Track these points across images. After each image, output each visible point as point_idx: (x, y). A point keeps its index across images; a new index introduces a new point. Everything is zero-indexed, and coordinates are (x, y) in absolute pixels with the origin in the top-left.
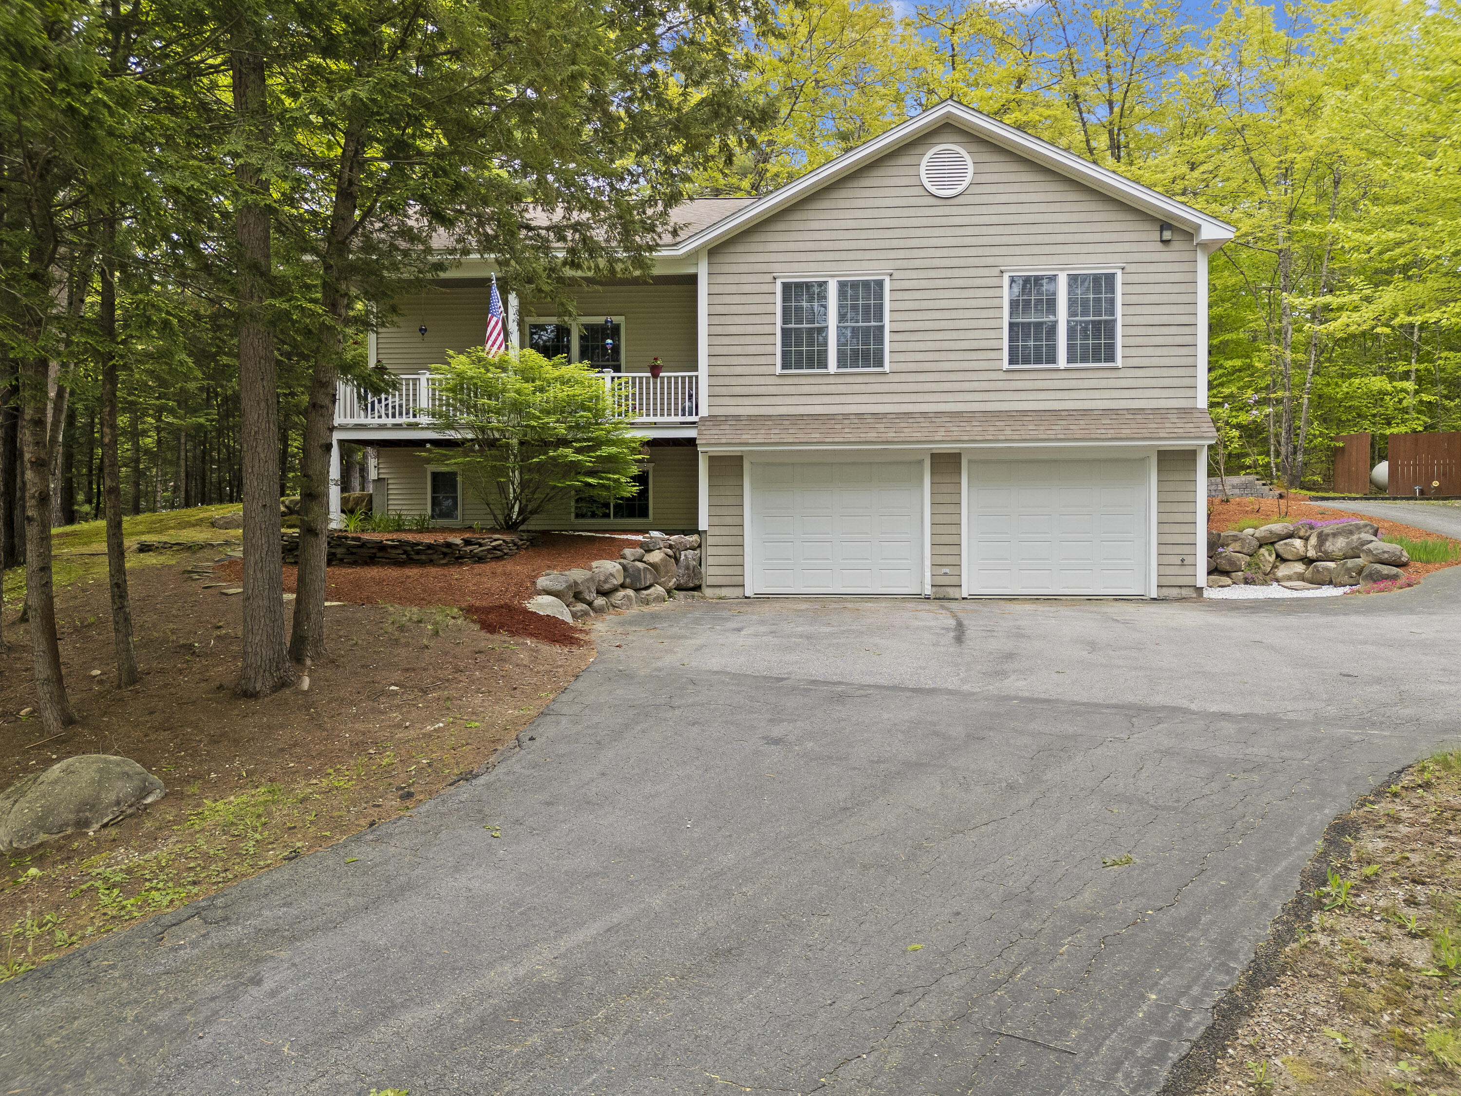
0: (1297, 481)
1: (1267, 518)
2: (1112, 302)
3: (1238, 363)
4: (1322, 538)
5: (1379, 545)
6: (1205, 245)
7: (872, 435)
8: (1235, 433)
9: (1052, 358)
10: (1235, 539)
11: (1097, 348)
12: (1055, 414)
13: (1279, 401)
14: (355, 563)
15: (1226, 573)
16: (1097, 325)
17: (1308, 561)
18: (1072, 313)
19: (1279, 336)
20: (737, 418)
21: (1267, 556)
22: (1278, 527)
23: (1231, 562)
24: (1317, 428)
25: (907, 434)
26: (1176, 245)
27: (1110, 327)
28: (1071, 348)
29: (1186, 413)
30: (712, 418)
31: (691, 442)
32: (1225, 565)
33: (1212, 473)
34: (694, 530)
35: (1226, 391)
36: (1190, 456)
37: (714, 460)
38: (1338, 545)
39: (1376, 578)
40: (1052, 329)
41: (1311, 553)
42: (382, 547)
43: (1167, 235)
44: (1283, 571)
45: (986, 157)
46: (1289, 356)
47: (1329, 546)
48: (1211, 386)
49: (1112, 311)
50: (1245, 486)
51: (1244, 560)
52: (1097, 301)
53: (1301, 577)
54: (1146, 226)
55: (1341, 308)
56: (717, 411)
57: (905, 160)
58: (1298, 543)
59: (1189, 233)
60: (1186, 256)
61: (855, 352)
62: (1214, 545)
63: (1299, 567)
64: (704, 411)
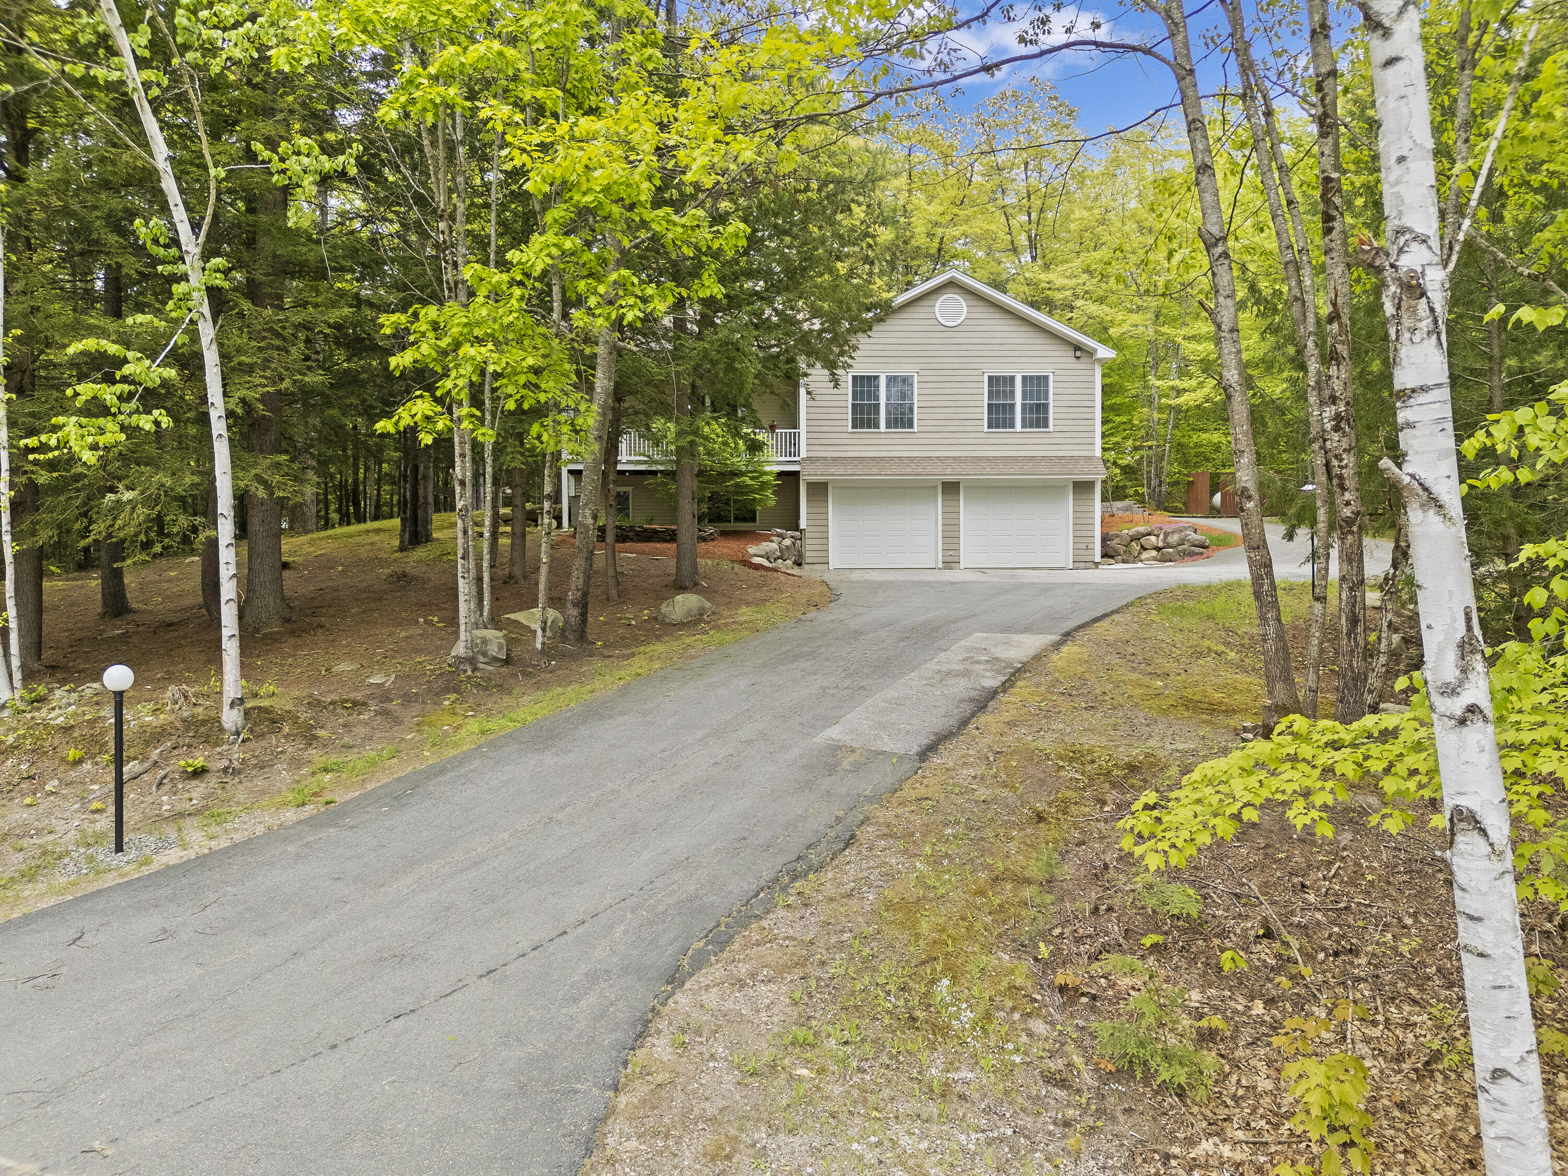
0: (1161, 506)
1: (1137, 525)
2: (1047, 392)
3: (1124, 419)
4: (1166, 535)
5: (1193, 536)
6: (1099, 360)
7: (909, 470)
8: (1118, 471)
9: (1012, 426)
10: (1117, 536)
11: (1038, 419)
12: (1014, 458)
13: (1150, 448)
14: (639, 541)
15: (1112, 557)
16: (1038, 406)
17: (1158, 549)
18: (1024, 398)
19: (1150, 401)
20: (825, 458)
21: (1135, 547)
22: (1142, 529)
23: (1115, 550)
24: (1176, 468)
25: (929, 469)
26: (1083, 360)
27: (1046, 406)
28: (1024, 419)
29: (1089, 459)
30: (809, 458)
31: (796, 474)
32: (1111, 552)
33: (1104, 499)
34: (796, 528)
35: (1115, 439)
36: (1089, 485)
37: (810, 485)
38: (1174, 539)
39: (1191, 554)
40: (1012, 406)
41: (1160, 544)
42: (655, 532)
43: (1078, 354)
44: (1145, 555)
45: (974, 303)
46: (1156, 416)
47: (1170, 539)
48: (1104, 436)
49: (1047, 398)
50: (1127, 509)
51: (1122, 549)
52: (1039, 392)
53: (1155, 559)
54: (1067, 347)
55: (1185, 390)
56: (811, 454)
57: (925, 303)
58: (1153, 538)
59: (1090, 353)
60: (1089, 366)
61: (896, 419)
62: (1105, 539)
63: (1154, 553)
64: (803, 454)
